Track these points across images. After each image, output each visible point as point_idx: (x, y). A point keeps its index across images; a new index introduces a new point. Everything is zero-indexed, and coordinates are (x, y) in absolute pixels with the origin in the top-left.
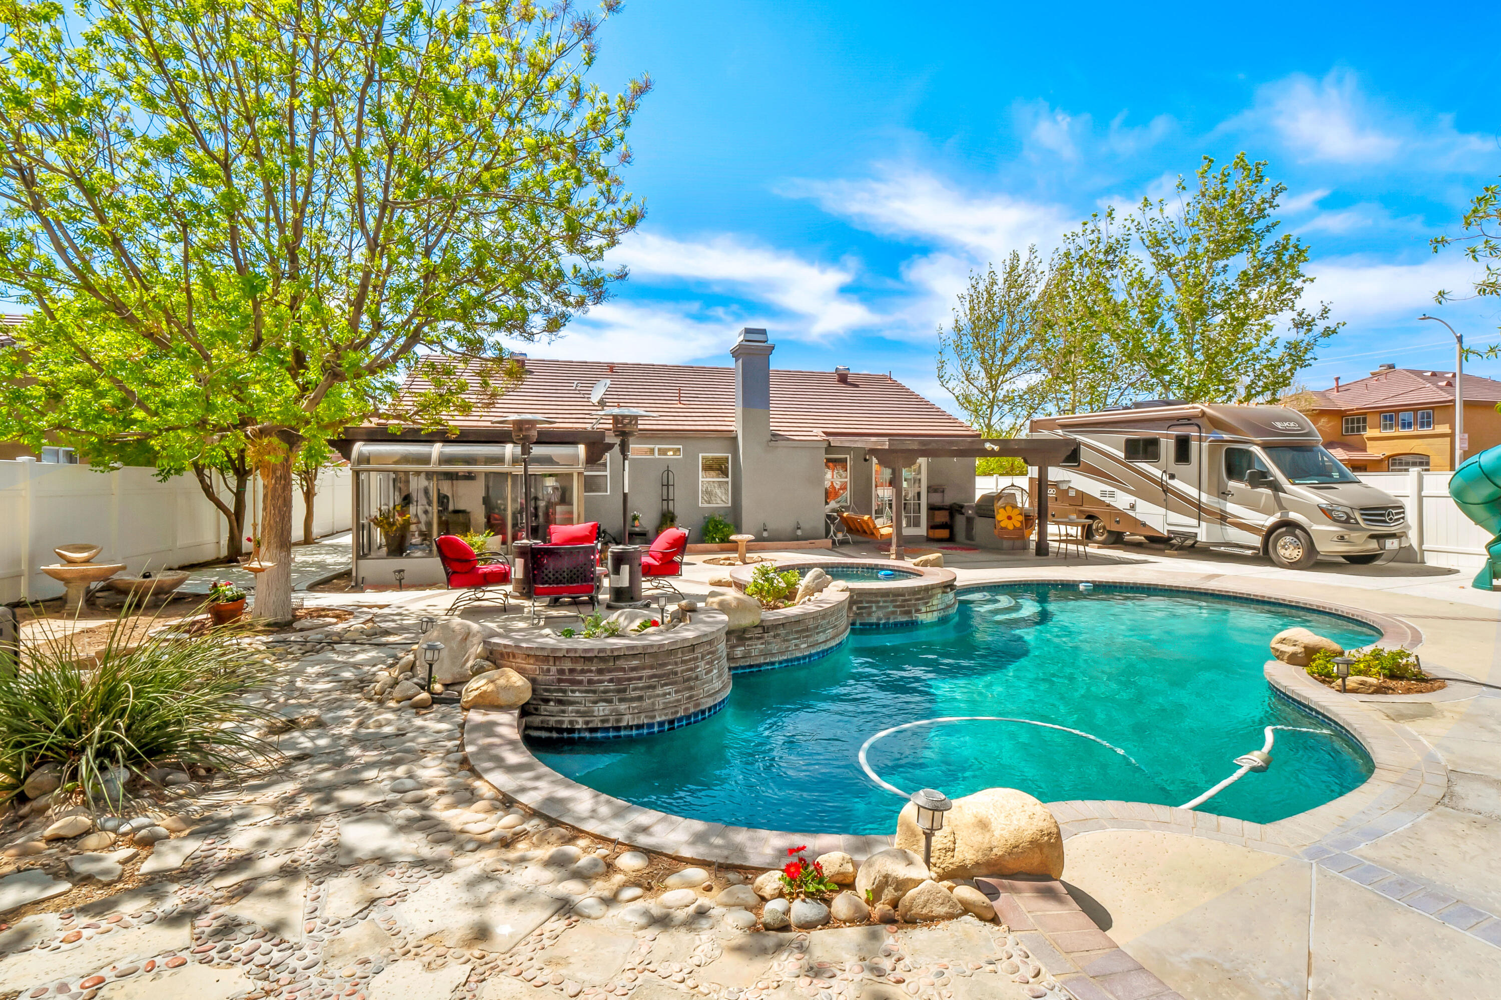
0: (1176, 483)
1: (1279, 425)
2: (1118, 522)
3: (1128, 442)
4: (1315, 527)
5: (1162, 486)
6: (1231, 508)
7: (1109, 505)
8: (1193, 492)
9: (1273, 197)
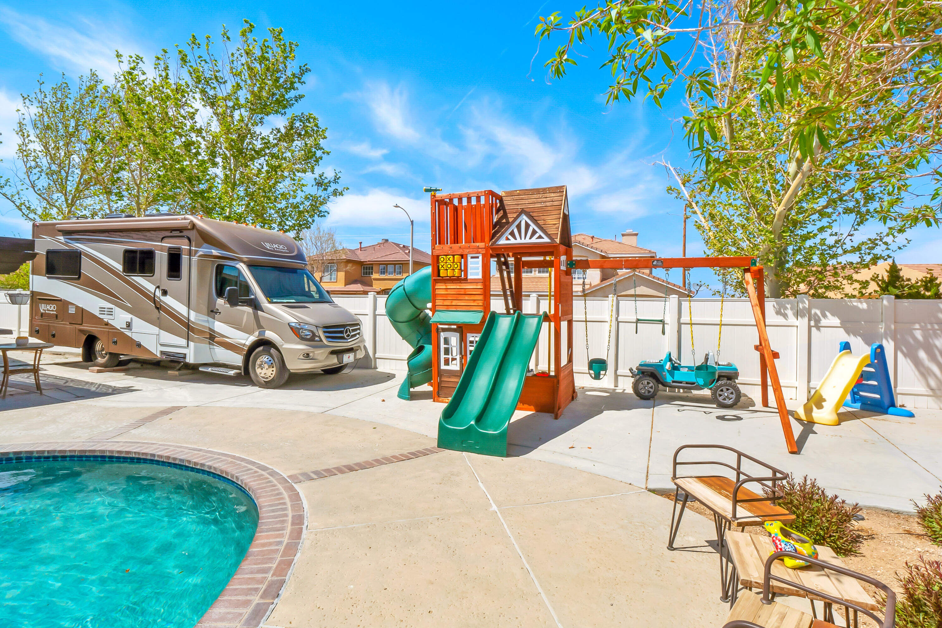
0: (168, 300)
1: (268, 246)
2: (115, 343)
3: (127, 253)
4: (287, 346)
5: (154, 302)
6: (219, 327)
7: (107, 324)
8: (182, 309)
9: (302, 75)
